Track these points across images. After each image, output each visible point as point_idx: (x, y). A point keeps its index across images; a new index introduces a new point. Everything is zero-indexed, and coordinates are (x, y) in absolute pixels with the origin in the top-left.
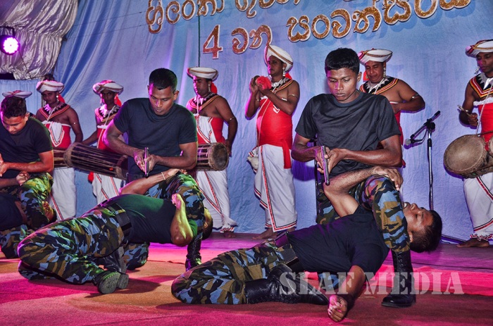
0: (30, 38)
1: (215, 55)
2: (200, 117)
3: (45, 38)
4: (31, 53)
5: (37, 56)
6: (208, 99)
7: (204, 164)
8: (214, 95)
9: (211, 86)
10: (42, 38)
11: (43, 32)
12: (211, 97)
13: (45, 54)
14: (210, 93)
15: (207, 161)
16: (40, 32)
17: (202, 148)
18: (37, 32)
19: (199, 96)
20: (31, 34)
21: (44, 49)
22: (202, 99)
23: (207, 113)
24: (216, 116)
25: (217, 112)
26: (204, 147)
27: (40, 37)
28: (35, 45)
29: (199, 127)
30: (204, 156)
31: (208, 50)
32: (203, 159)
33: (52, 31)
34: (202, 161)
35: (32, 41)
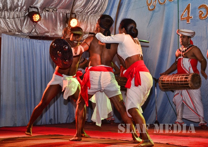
0: (84, 18)
1: (188, 21)
2: (184, 59)
3: (91, 17)
4: (84, 26)
5: (87, 27)
6: (188, 49)
7: (186, 86)
8: (191, 46)
9: (190, 41)
10: (90, 17)
11: (90, 14)
12: (190, 47)
13: (91, 26)
14: (189, 45)
15: (188, 84)
16: (88, 14)
17: (185, 76)
18: (87, 14)
19: (183, 47)
20: (84, 16)
21: (91, 23)
22: (184, 49)
23: (188, 56)
24: (193, 58)
25: (194, 55)
26: (186, 75)
27: (88, 17)
28: (86, 21)
29: (183, 65)
30: (186, 81)
31: (184, 19)
32: (186, 83)
33: (95, 13)
34: (185, 84)
35: (84, 19)
